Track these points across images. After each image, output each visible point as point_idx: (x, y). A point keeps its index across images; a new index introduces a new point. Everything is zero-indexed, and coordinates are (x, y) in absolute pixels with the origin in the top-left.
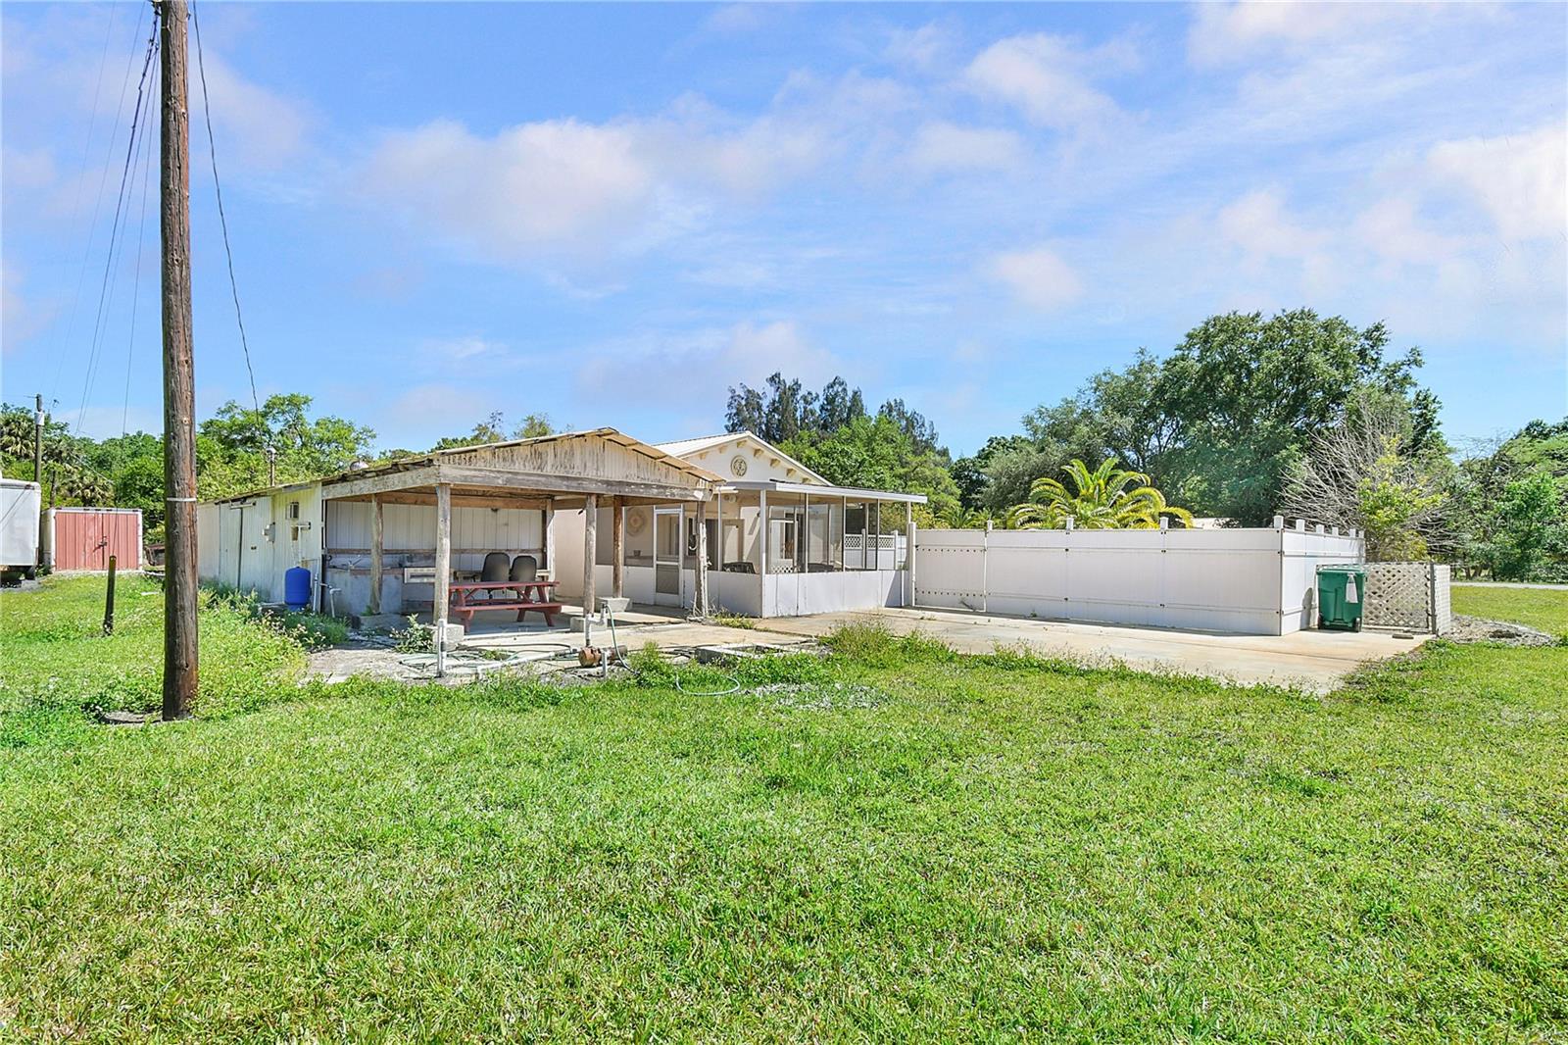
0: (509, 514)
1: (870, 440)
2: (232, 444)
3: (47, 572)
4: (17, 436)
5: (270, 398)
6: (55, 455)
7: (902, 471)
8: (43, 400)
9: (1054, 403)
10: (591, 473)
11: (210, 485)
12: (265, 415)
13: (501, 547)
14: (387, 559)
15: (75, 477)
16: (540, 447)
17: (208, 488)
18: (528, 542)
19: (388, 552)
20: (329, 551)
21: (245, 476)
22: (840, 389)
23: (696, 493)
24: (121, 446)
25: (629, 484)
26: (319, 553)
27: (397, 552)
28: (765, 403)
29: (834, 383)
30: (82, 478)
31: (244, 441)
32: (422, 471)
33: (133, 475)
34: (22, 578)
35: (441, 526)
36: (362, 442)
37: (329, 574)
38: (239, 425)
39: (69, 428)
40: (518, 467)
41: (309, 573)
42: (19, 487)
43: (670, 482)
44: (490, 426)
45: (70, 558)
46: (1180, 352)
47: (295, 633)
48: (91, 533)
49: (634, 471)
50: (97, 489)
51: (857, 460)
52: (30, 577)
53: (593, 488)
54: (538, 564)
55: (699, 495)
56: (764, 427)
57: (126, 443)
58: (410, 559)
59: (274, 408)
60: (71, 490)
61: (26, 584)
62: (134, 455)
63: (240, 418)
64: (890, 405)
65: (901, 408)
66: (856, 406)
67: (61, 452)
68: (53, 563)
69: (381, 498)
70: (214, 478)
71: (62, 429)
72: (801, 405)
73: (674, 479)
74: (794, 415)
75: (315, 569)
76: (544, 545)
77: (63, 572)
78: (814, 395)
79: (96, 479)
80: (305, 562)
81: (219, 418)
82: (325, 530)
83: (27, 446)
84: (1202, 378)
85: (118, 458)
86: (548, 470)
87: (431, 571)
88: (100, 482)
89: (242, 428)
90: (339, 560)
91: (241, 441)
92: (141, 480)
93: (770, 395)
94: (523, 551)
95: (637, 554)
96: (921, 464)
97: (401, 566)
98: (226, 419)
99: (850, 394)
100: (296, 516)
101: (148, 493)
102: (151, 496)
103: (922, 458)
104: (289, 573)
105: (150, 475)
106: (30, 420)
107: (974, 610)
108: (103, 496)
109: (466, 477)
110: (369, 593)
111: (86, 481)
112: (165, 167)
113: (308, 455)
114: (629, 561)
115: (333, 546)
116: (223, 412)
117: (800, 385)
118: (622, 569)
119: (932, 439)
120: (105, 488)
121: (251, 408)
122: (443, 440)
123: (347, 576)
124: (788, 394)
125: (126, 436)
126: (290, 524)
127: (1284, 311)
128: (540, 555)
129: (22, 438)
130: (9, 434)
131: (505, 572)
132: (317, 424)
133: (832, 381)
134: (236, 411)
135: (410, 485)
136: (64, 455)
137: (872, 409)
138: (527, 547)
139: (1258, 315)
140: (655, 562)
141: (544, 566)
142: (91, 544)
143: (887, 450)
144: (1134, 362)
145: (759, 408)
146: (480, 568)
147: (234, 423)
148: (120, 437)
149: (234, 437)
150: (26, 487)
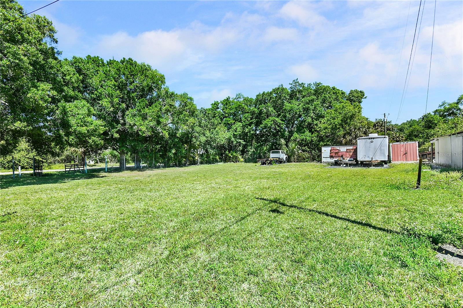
2: (445, 116)
3: (390, 162)
4: (379, 126)
5: (459, 97)
6: (388, 129)
8: (386, 114)
11: (438, 131)
12: (457, 103)
15: (394, 135)
17: (438, 132)
21: (453, 126)
24: (406, 124)
30: (396, 135)
31: (449, 115)
33: (412, 132)
34: (384, 164)
38: (447, 109)
39: (392, 122)
42: (382, 137)
45: (396, 158)
48: (402, 150)
50: (400, 137)
52: (386, 164)
57: (408, 123)
59: (461, 100)
60: (393, 139)
61: (385, 166)
62: (411, 126)
63: (447, 107)
67: (390, 129)
68: (392, 159)
70: (440, 129)
71: (390, 123)
77: (395, 162)
81: (440, 108)
83: (382, 128)
85: (406, 128)
88: (401, 135)
89: (449, 109)
91: (448, 115)
92: (415, 133)
98: (442, 108)
101: (417, 137)
102: (418, 137)
105: (417, 131)
106: (382, 121)
108: (402, 139)
111: (397, 136)
116: (441, 106)
120: (402, 137)
121: (451, 102)
125: (408, 121)
129: (381, 126)
130: (378, 126)
134: (446, 104)
136: (391, 129)
142: (402, 153)
147: (445, 109)
148: (406, 122)
149: (445, 113)
150: (385, 137)
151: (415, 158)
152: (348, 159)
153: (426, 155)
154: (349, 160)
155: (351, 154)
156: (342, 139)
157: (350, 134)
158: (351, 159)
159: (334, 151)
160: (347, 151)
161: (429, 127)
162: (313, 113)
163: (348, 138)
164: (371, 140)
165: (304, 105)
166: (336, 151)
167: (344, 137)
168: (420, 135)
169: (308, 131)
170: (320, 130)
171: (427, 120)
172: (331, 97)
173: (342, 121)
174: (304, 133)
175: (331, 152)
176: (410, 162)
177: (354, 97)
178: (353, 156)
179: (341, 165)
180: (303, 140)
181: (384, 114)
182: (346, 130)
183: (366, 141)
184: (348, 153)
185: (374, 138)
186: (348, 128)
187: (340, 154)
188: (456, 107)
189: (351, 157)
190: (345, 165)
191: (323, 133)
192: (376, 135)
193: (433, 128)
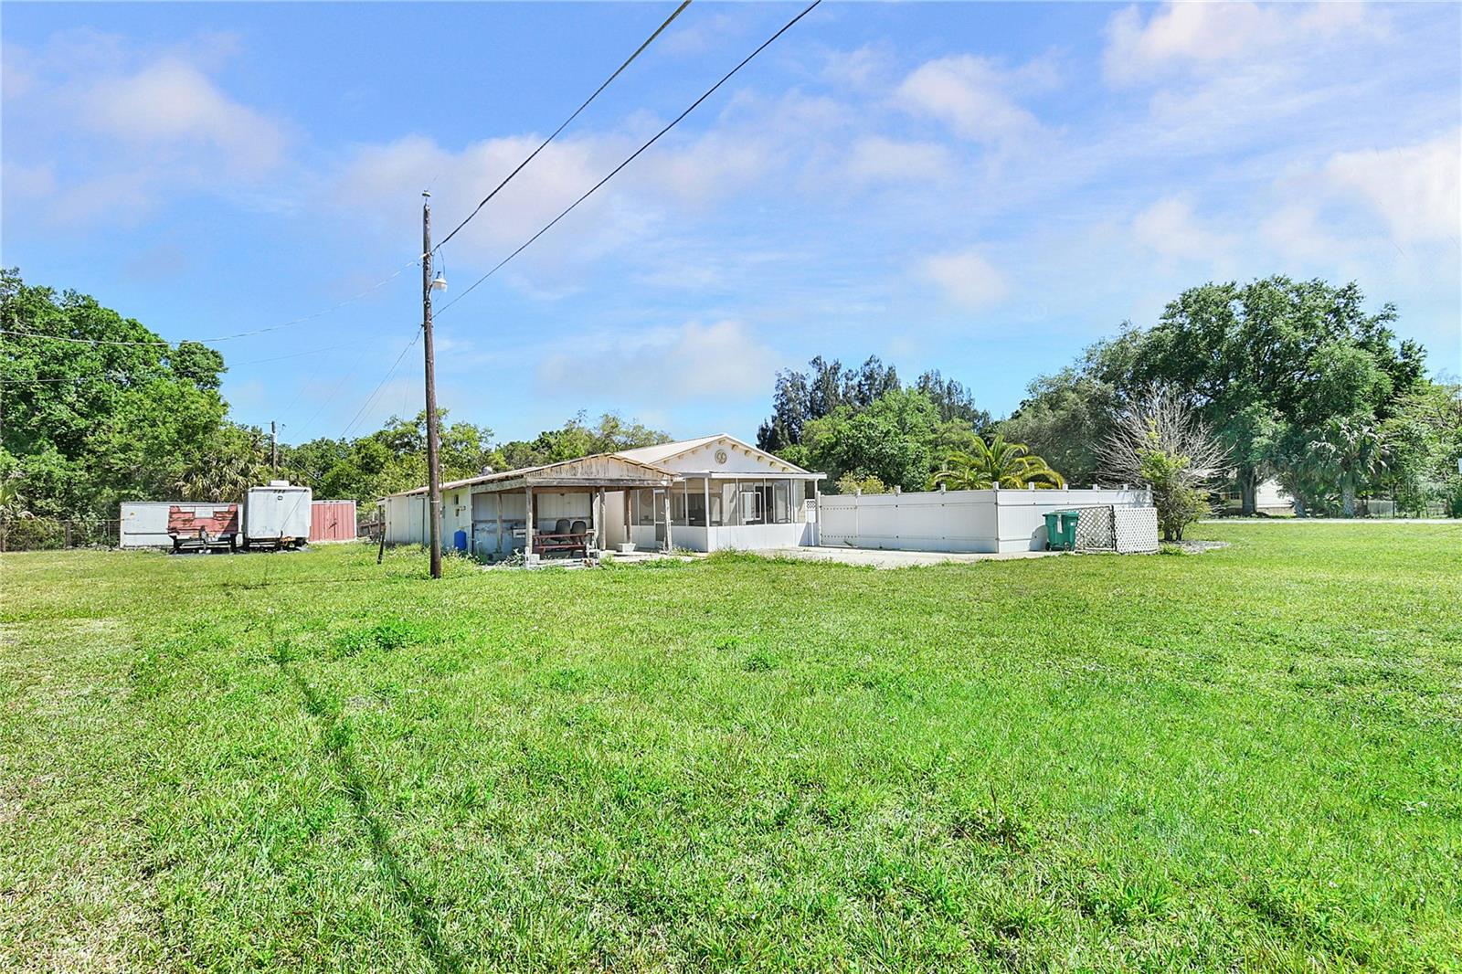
0: (571, 497)
1: (902, 410)
5: (419, 412)
7: (932, 437)
8: (276, 425)
9: (1053, 372)
10: (601, 476)
11: (386, 480)
12: (416, 425)
13: (566, 516)
14: (505, 525)
16: (574, 464)
18: (582, 513)
19: (505, 521)
20: (475, 521)
22: (876, 366)
23: (662, 482)
24: (311, 450)
25: (622, 480)
26: (471, 522)
27: (510, 521)
28: (809, 384)
29: (871, 361)
31: (404, 445)
32: (519, 480)
33: (337, 476)
35: (528, 506)
36: (484, 440)
37: (475, 534)
38: (399, 433)
40: (563, 476)
41: (465, 534)
42: (301, 491)
43: (647, 477)
44: (577, 421)
45: (317, 534)
46: (1165, 321)
47: (467, 557)
48: (327, 517)
49: (625, 473)
51: (882, 431)
53: (603, 483)
54: (588, 526)
55: (665, 483)
56: (808, 404)
57: (314, 446)
58: (516, 524)
59: (422, 419)
61: (302, 548)
63: (400, 428)
64: (927, 377)
65: (938, 378)
66: (890, 381)
69: (500, 492)
70: (388, 475)
72: (842, 382)
73: (649, 475)
74: (836, 392)
75: (469, 532)
76: (592, 514)
78: (854, 372)
79: (298, 477)
80: (463, 528)
81: (386, 429)
82: (473, 510)
84: (1176, 346)
86: (579, 476)
87: (524, 531)
88: (301, 479)
89: (403, 435)
90: (479, 526)
91: (401, 444)
92: (343, 479)
93: (812, 376)
94: (579, 518)
95: (647, 518)
96: (949, 430)
97: (512, 529)
98: (391, 430)
99: (886, 370)
100: (457, 503)
101: (347, 488)
103: (950, 424)
104: (456, 534)
105: (348, 475)
107: (851, 546)
109: (539, 482)
110: (496, 542)
112: (427, 383)
113: (447, 453)
114: (642, 522)
115: (477, 519)
116: (388, 424)
117: (840, 365)
118: (631, 526)
119: (970, 404)
121: (406, 420)
122: (543, 433)
123: (485, 534)
124: (829, 375)
125: (314, 442)
126: (454, 508)
127: (1256, 279)
128: (589, 520)
131: (568, 530)
132: (453, 428)
133: (869, 359)
134: (397, 423)
135: (514, 487)
137: (908, 381)
138: (581, 516)
139: (1233, 284)
140: (655, 523)
141: (592, 527)
142: (328, 524)
143: (918, 419)
144: (1119, 334)
145: (803, 387)
146: (554, 529)
147: (396, 432)
148: (309, 443)
149: (397, 442)
150: (305, 491)
151: (351, 534)
152: (219, 535)
153: (367, 527)
154: (220, 539)
155: (226, 525)
156: (181, 483)
157: (204, 472)
158: (224, 536)
159: (182, 515)
160: (215, 516)
161: (371, 471)
162: (76, 392)
163: (201, 482)
164: (277, 494)
165: (44, 363)
166: (187, 516)
167: (187, 479)
168: (353, 485)
169: (56, 448)
170: (107, 450)
171: (366, 454)
172: (134, 354)
173: (179, 432)
174: (38, 453)
175: (170, 517)
176: (343, 542)
177: (199, 367)
178: (230, 528)
179: (201, 551)
180: (36, 477)
181: (273, 423)
182: (193, 461)
183: (268, 496)
184: (217, 522)
185: (284, 491)
186: (198, 455)
187: (198, 524)
188: (415, 432)
189: (225, 532)
190: (209, 551)
191: (118, 461)
192: (285, 484)
193: (377, 473)
